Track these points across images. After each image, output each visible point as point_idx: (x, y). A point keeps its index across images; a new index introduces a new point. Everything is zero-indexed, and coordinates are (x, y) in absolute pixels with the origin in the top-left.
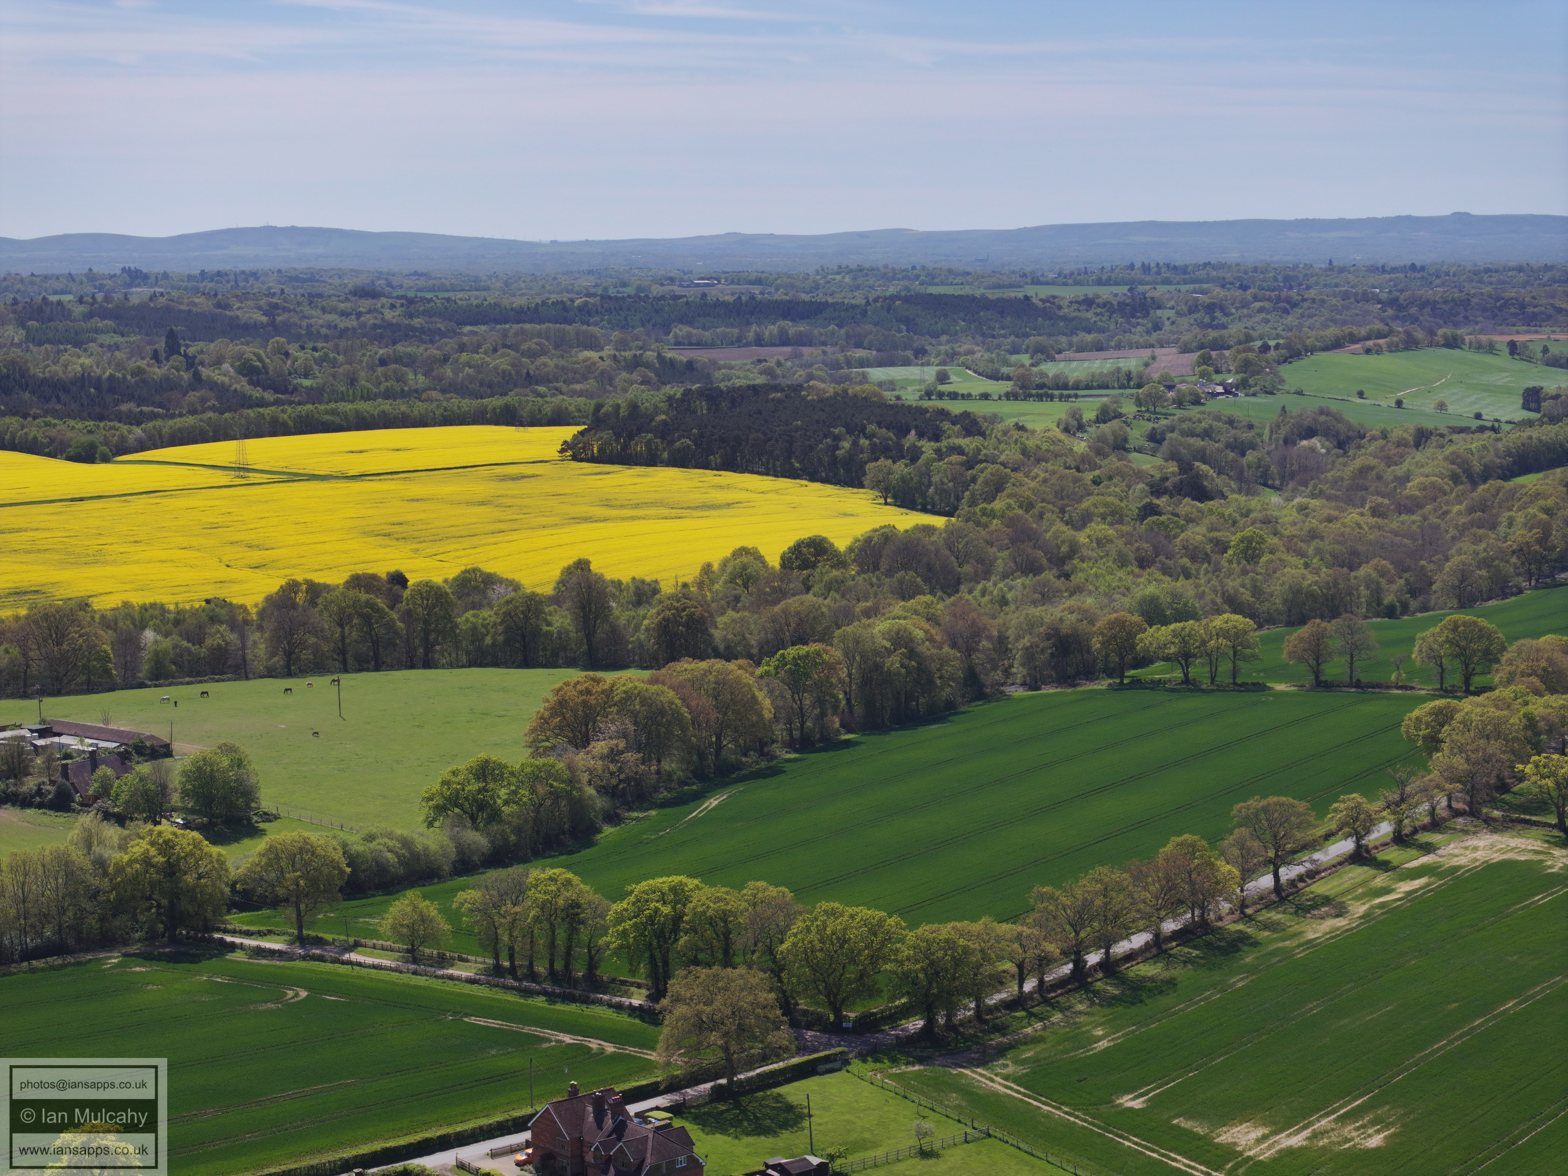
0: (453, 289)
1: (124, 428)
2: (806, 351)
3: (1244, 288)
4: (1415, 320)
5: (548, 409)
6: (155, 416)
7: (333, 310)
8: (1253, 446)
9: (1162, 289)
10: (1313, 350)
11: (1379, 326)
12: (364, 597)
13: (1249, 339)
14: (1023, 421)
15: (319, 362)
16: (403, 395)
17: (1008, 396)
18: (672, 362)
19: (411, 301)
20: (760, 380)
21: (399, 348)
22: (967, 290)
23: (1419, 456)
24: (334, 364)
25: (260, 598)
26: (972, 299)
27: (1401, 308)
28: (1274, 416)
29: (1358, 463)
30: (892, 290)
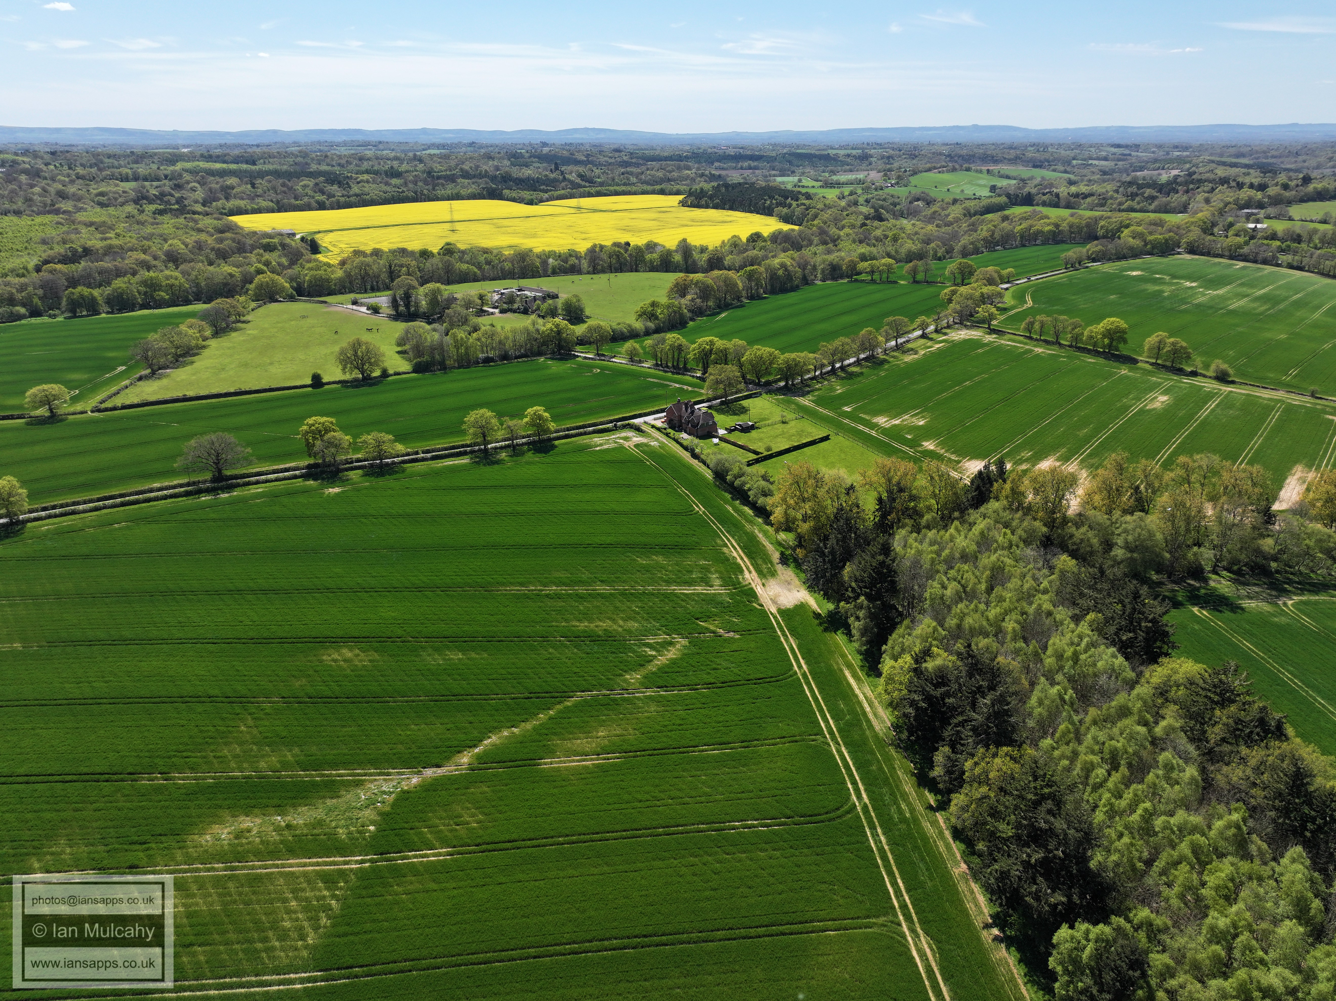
0: (645, 149)
1: (542, 194)
2: (757, 171)
3: (900, 150)
4: (956, 162)
5: (674, 190)
6: (551, 190)
7: (607, 156)
8: (899, 204)
9: (873, 151)
10: (921, 172)
11: (944, 164)
12: (617, 249)
13: (900, 168)
14: (825, 195)
15: (603, 173)
16: (629, 184)
17: (821, 187)
18: (714, 175)
19: (632, 154)
20: (742, 181)
21: (628, 169)
22: (809, 151)
23: (953, 208)
24: (607, 174)
25: (585, 249)
26: (811, 154)
27: (952, 158)
28: (907, 194)
29: (933, 210)
30: (785, 151)
